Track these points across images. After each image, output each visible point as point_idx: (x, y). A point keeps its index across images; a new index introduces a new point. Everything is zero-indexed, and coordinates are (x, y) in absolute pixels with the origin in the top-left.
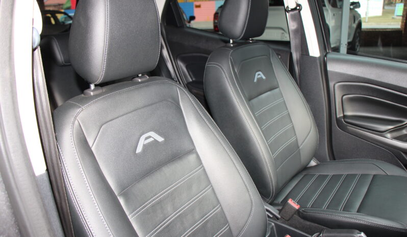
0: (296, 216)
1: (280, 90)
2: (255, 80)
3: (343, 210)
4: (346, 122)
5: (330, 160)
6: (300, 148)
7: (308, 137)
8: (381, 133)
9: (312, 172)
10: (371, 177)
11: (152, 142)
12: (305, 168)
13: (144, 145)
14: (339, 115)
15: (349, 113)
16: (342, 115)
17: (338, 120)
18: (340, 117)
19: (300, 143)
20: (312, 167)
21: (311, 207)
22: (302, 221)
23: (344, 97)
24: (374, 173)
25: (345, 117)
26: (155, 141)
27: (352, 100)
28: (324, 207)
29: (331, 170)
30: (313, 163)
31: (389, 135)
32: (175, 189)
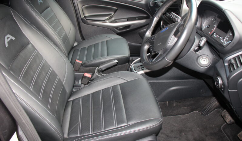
0: (82, 67)
1: (51, 8)
2: (39, 4)
3: (101, 57)
4: (86, 19)
5: (82, 40)
6: (69, 37)
7: (71, 30)
8: (103, 21)
9: (77, 48)
10: (106, 42)
11: (10, 40)
12: (73, 47)
13: (8, 42)
14: (83, 17)
15: (87, 15)
16: (84, 16)
17: (82, 19)
18: (83, 18)
19: (68, 35)
20: (76, 46)
21: (86, 61)
22: (85, 68)
23: (83, 7)
24: (106, 40)
25: (85, 17)
26: (11, 39)
27: (87, 8)
28: (92, 58)
29: (86, 45)
30: (76, 44)
31: (107, 21)
32: (30, 63)
